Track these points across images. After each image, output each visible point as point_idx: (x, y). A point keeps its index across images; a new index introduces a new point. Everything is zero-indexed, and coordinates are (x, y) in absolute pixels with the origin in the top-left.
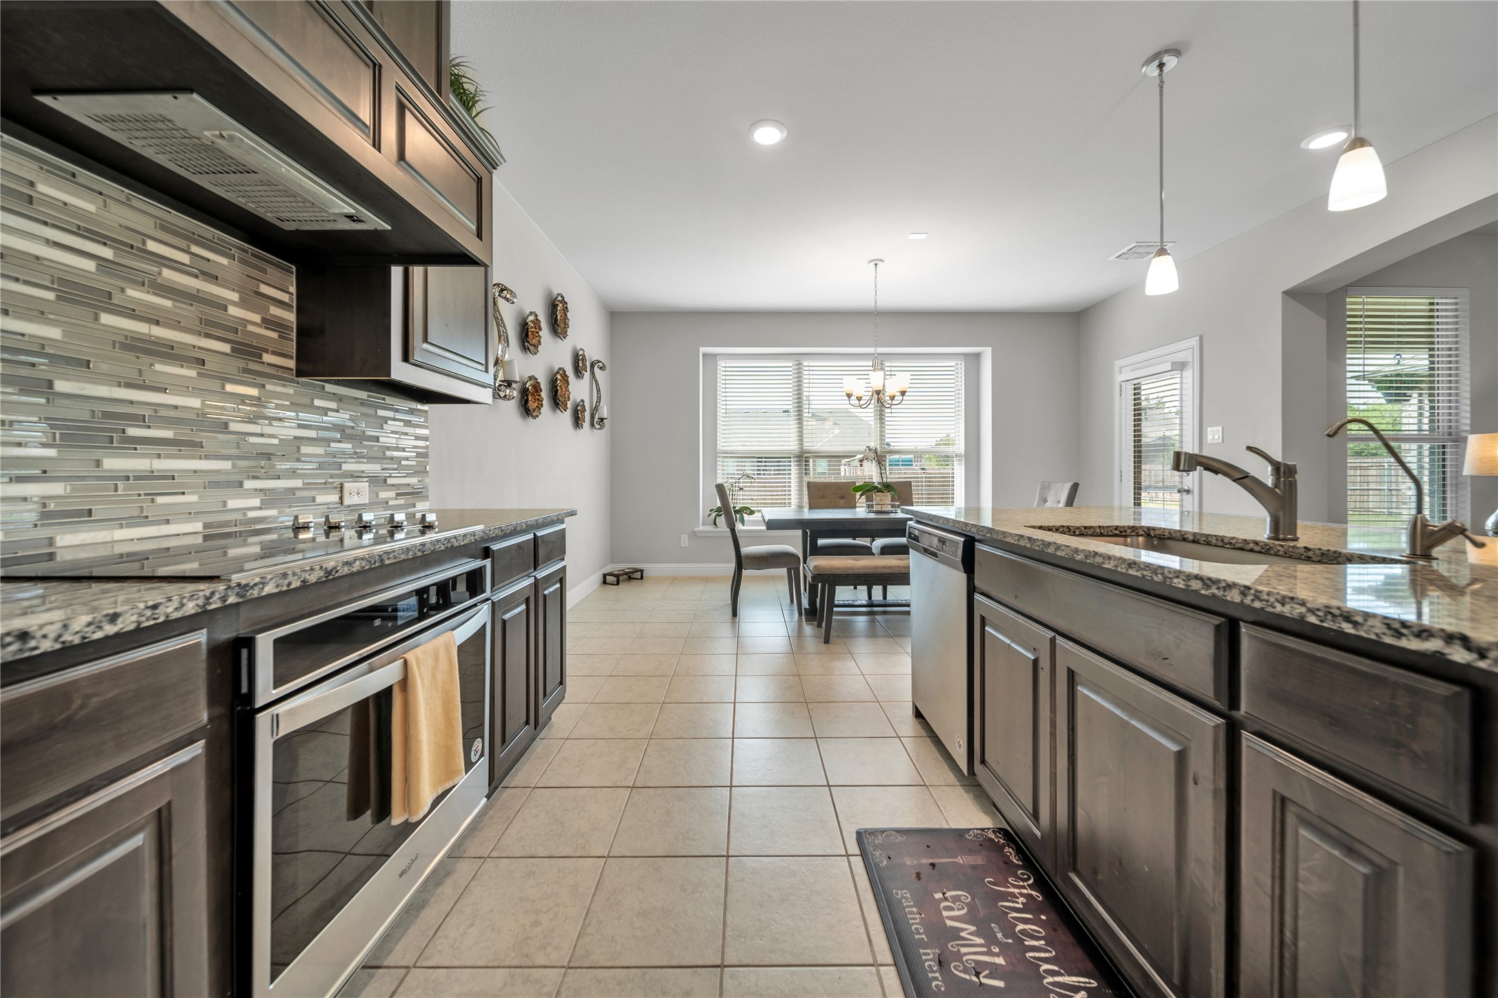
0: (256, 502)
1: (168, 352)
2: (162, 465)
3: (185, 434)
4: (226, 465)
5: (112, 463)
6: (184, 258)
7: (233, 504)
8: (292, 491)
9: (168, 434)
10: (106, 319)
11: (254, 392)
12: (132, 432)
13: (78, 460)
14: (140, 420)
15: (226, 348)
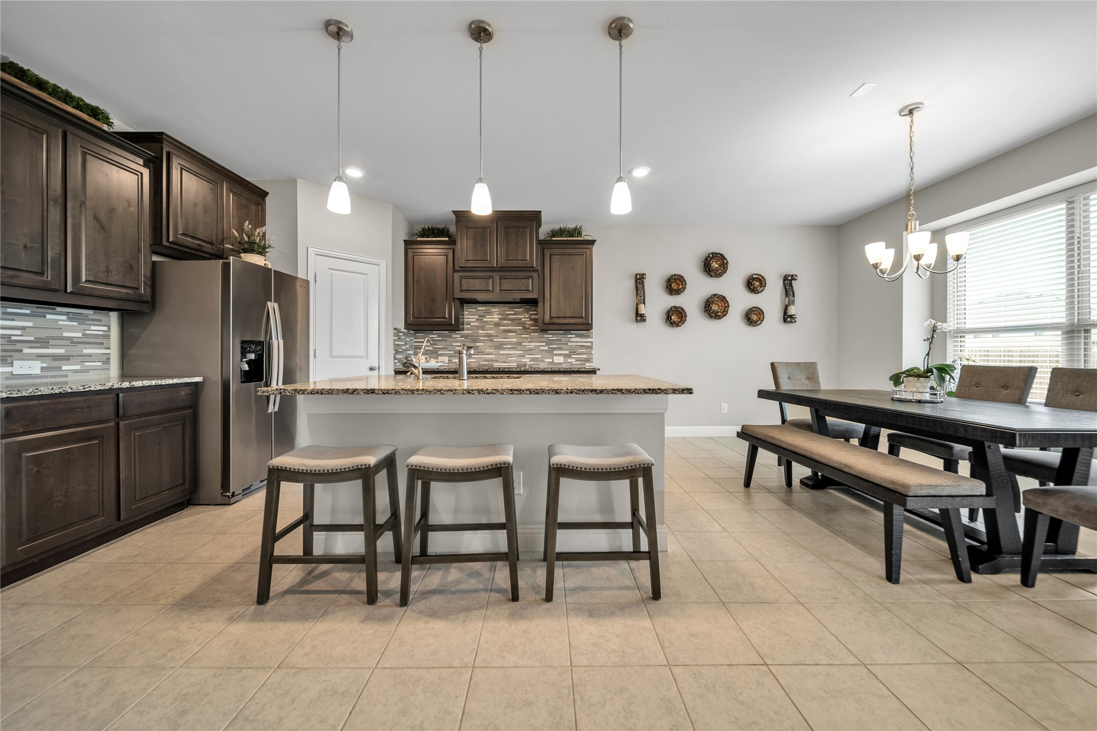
0: (528, 360)
1: (510, 331)
2: (509, 352)
3: (514, 346)
4: (522, 352)
5: (501, 352)
6: (513, 312)
7: (523, 360)
8: (538, 358)
9: (510, 346)
10: (500, 328)
11: (528, 336)
12: (504, 346)
13: (496, 352)
14: (505, 344)
15: (522, 328)
